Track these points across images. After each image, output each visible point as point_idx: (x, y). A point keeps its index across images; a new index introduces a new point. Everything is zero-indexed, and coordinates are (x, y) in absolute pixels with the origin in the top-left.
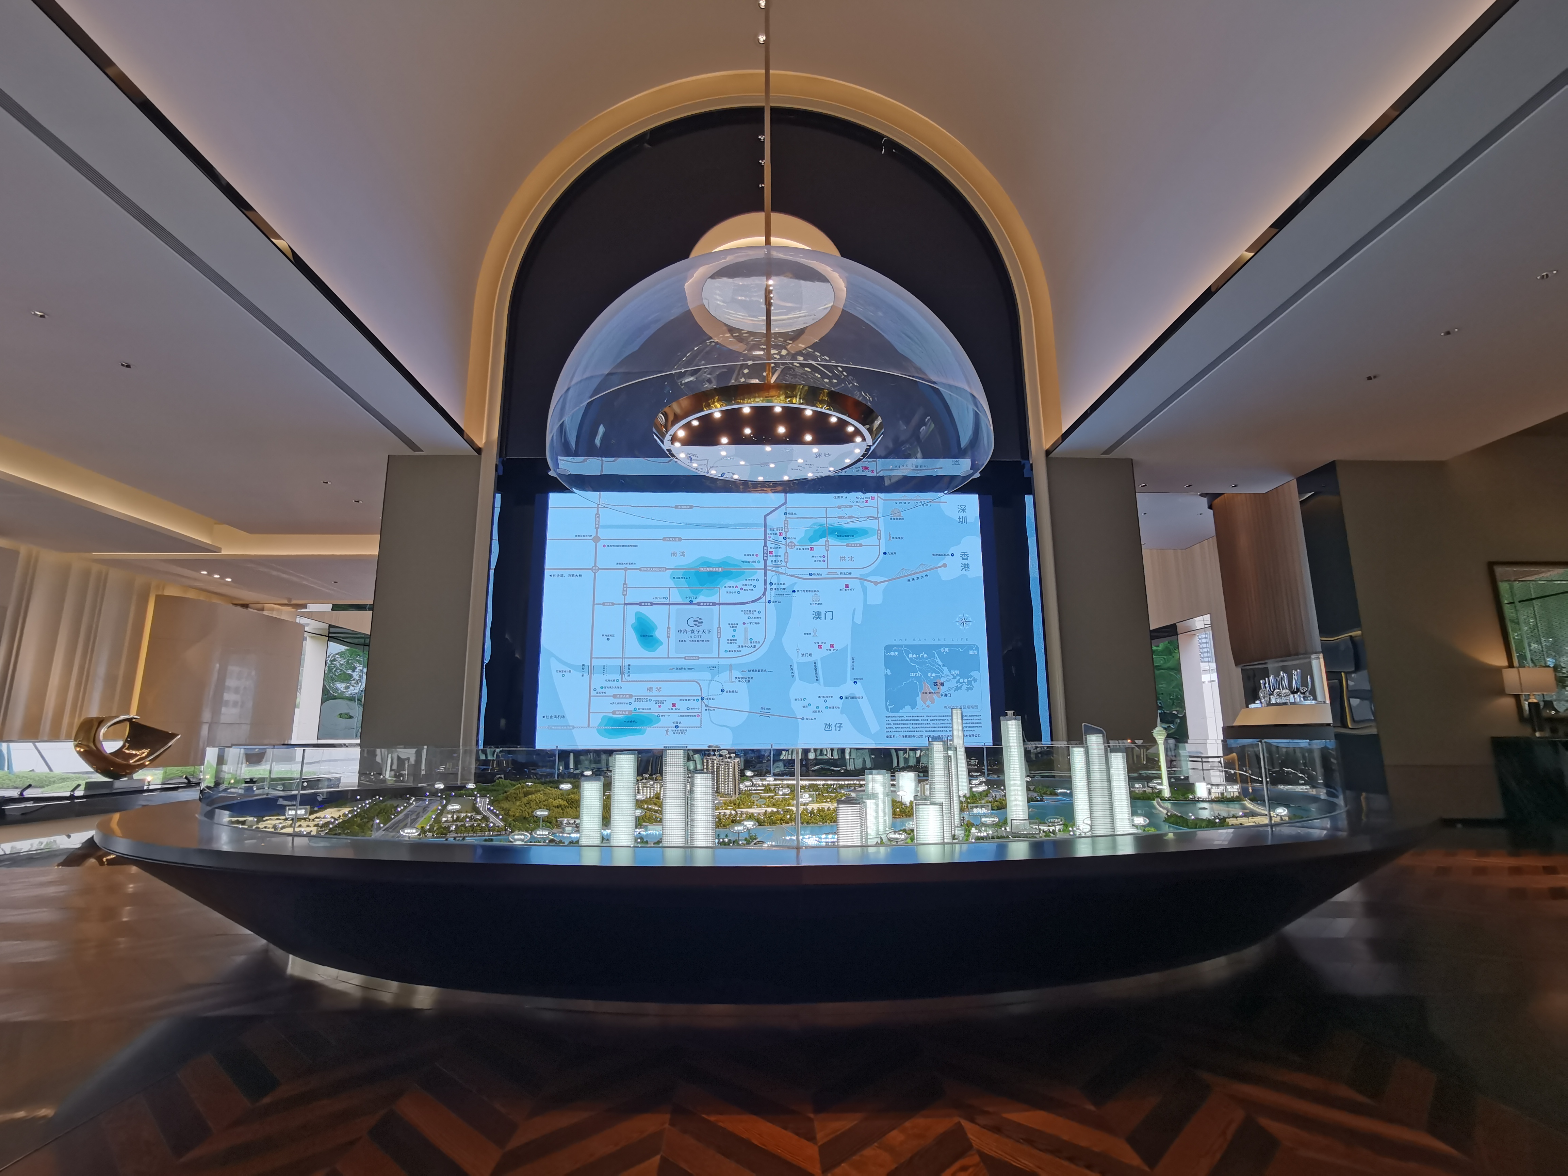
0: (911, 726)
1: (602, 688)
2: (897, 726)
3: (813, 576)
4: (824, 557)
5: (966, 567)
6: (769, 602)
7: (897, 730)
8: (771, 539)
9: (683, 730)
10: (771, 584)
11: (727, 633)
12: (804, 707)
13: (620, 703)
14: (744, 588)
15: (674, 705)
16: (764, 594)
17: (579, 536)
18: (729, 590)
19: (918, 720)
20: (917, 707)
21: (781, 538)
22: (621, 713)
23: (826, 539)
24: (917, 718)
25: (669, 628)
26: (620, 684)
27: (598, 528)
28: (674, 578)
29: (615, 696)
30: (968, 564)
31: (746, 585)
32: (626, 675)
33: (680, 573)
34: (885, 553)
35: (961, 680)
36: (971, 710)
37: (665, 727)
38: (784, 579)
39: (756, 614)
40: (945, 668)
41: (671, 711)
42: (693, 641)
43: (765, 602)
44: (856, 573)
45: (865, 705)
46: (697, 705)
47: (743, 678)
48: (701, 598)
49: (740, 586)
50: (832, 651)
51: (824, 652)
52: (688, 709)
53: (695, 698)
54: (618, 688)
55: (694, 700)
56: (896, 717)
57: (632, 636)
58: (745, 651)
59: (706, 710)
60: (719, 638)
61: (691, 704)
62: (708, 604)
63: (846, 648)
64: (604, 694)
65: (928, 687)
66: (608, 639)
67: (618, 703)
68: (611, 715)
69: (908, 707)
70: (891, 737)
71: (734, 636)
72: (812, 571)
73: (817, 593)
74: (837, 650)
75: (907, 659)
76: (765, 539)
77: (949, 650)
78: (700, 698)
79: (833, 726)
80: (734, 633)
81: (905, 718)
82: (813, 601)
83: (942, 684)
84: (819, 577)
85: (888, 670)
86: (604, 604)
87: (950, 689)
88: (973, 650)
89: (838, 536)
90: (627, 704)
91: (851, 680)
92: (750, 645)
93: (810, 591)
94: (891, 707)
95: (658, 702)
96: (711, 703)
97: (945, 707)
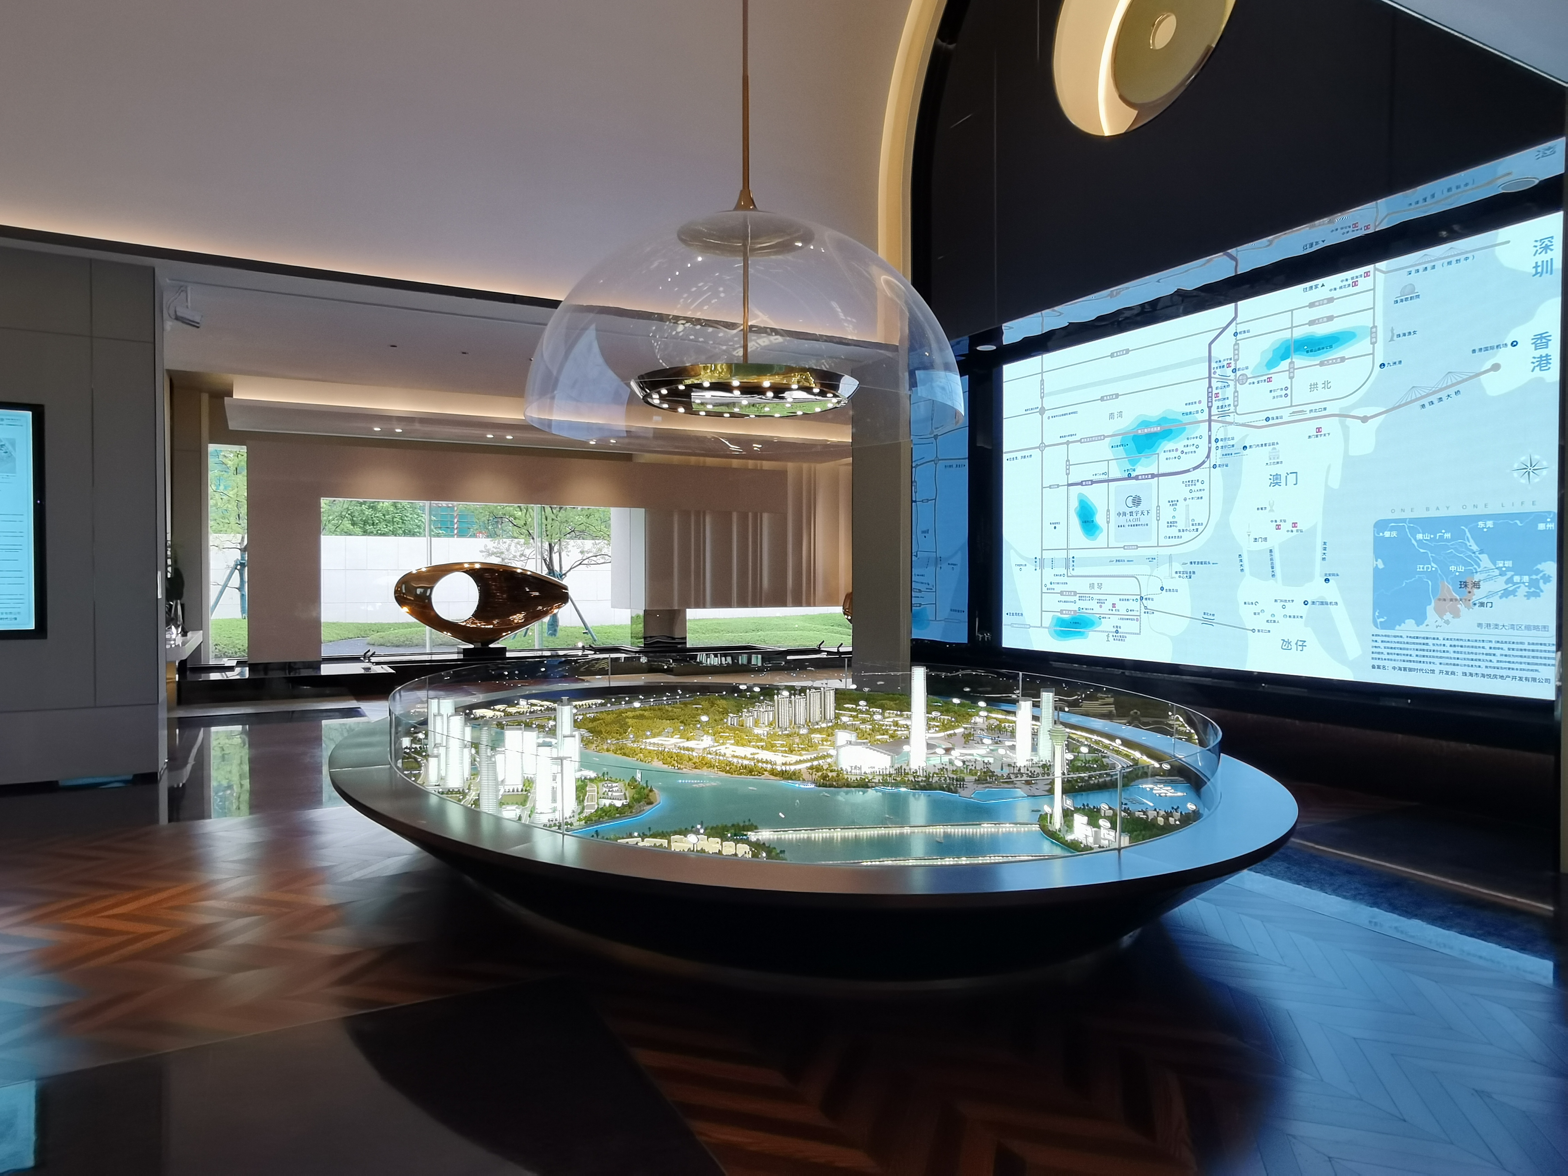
0: (1414, 653)
1: (1052, 583)
2: (1390, 651)
3: (1271, 422)
4: (1287, 388)
5: (1543, 361)
6: (1215, 466)
7: (1390, 657)
8: (1217, 376)
9: (1123, 636)
10: (1217, 441)
11: (1167, 513)
12: (1255, 614)
13: (1067, 602)
14: (1185, 450)
15: (1114, 605)
16: (1208, 456)
17: (1028, 410)
18: (1168, 455)
19: (1427, 644)
20: (1426, 623)
21: (1230, 371)
22: (1067, 612)
23: (1289, 360)
24: (1425, 641)
25: (1108, 511)
26: (1065, 579)
27: (1044, 397)
29: (1062, 593)
30: (1547, 356)
31: (1188, 446)
33: (1118, 440)
34: (1382, 365)
35: (1517, 579)
36: (1533, 632)
37: (1105, 632)
38: (1233, 431)
40: (1484, 557)
41: (1111, 612)
42: (1131, 525)
43: (1210, 468)
44: (1333, 408)
46: (1136, 606)
47: (1183, 573)
48: (1140, 470)
49: (1180, 448)
50: (1295, 533)
51: (1284, 535)
52: (1127, 611)
53: (1134, 597)
54: (1064, 583)
55: (1133, 600)
56: (1388, 636)
57: (1075, 523)
58: (1186, 536)
59: (1145, 612)
60: (1158, 520)
61: (1131, 605)
62: (1146, 477)
63: (1315, 527)
64: (1052, 591)
65: (1450, 589)
66: (1055, 528)
67: (1065, 602)
68: (1059, 614)
69: (1410, 623)
70: (1379, 667)
71: (1174, 517)
72: (1270, 414)
73: (1275, 446)
74: (1301, 531)
75: (1414, 542)
76: (1210, 378)
77: (1494, 524)
78: (1138, 597)
79: (1293, 644)
80: (1174, 513)
81: (1406, 640)
82: (1270, 459)
83: (1477, 585)
84: (1279, 421)
85: (1379, 560)
86: (1058, 486)
87: (1491, 594)
88: (1546, 522)
89: (1307, 352)
90: (1072, 602)
91: (1321, 576)
92: (1192, 528)
93: (1266, 445)
94: (1383, 620)
95: (1099, 601)
96: (1150, 604)
97: (1480, 625)
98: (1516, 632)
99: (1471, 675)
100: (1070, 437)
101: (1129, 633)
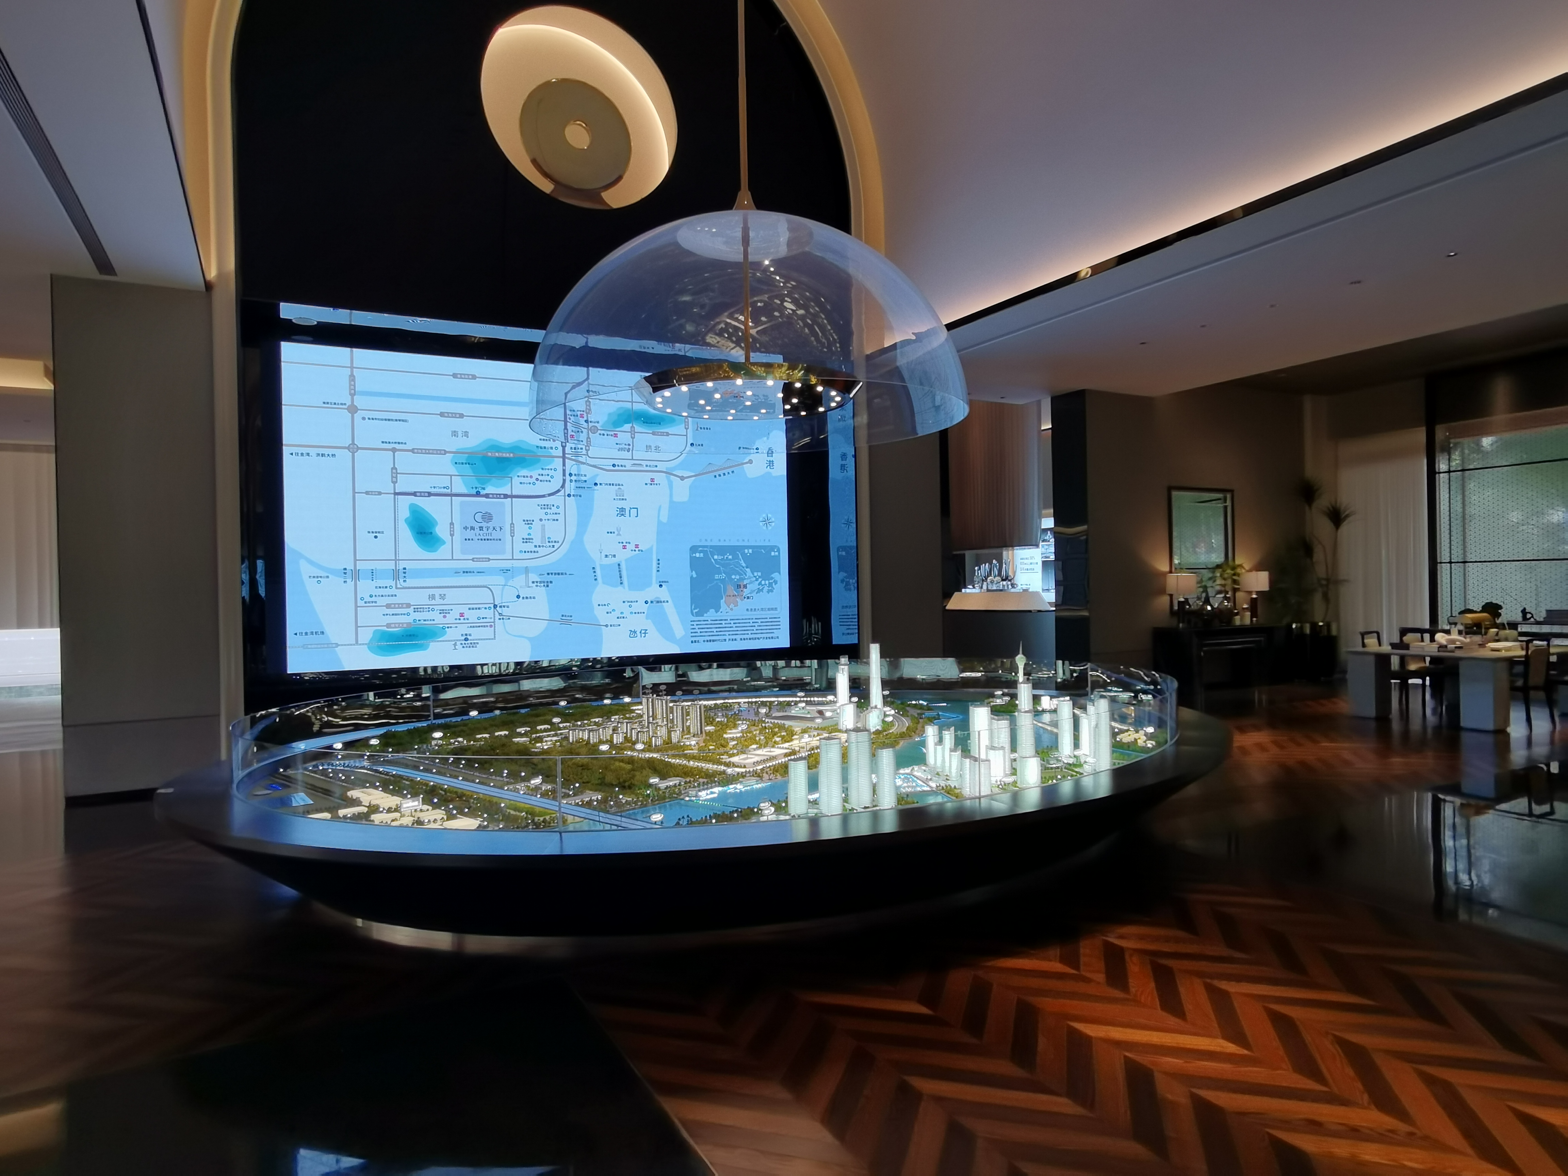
0: (715, 630)
1: (371, 596)
2: (701, 630)
3: (617, 468)
4: (629, 445)
5: (771, 464)
6: (569, 495)
7: (702, 634)
8: (570, 422)
9: (474, 643)
10: (571, 475)
11: (521, 531)
12: (607, 613)
13: (396, 615)
14: (540, 478)
15: (462, 615)
16: (563, 486)
17: (328, 403)
18: (522, 479)
19: (722, 624)
20: (721, 610)
21: (582, 421)
22: (397, 625)
23: (631, 425)
24: (721, 622)
25: (452, 524)
26: (394, 591)
27: (355, 395)
28: (456, 463)
29: (388, 606)
30: (772, 461)
31: (542, 475)
32: (401, 580)
33: (463, 458)
34: (692, 444)
35: (763, 582)
36: (772, 612)
37: (452, 641)
38: (584, 469)
39: (554, 510)
40: (748, 570)
41: (458, 621)
42: (482, 540)
43: (565, 496)
44: (661, 466)
45: (670, 609)
46: (489, 613)
47: (541, 582)
48: (490, 490)
49: (535, 476)
50: (637, 552)
51: (628, 553)
52: (478, 618)
53: (487, 606)
54: (392, 596)
55: (486, 608)
56: (700, 621)
57: (406, 534)
58: (542, 551)
59: (500, 619)
60: (512, 537)
61: (483, 613)
62: (498, 496)
63: (651, 549)
64: (374, 604)
65: (731, 590)
66: (376, 537)
67: (393, 614)
68: (385, 628)
69: (712, 611)
70: (695, 641)
71: (529, 534)
72: (616, 462)
73: (621, 487)
74: (642, 551)
75: (713, 560)
76: (566, 422)
77: (752, 551)
78: (492, 606)
79: (638, 633)
80: (530, 531)
81: (710, 622)
82: (617, 496)
83: (745, 586)
84: (623, 468)
85: (694, 572)
86: (367, 493)
87: (752, 591)
88: (775, 552)
89: (644, 423)
90: (404, 614)
91: (656, 583)
92: (548, 544)
93: (613, 485)
94: (696, 611)
95: (442, 612)
96: (505, 611)
97: (747, 610)
98: (764, 612)
99: (744, 639)
100: (397, 445)
101: (482, 639)
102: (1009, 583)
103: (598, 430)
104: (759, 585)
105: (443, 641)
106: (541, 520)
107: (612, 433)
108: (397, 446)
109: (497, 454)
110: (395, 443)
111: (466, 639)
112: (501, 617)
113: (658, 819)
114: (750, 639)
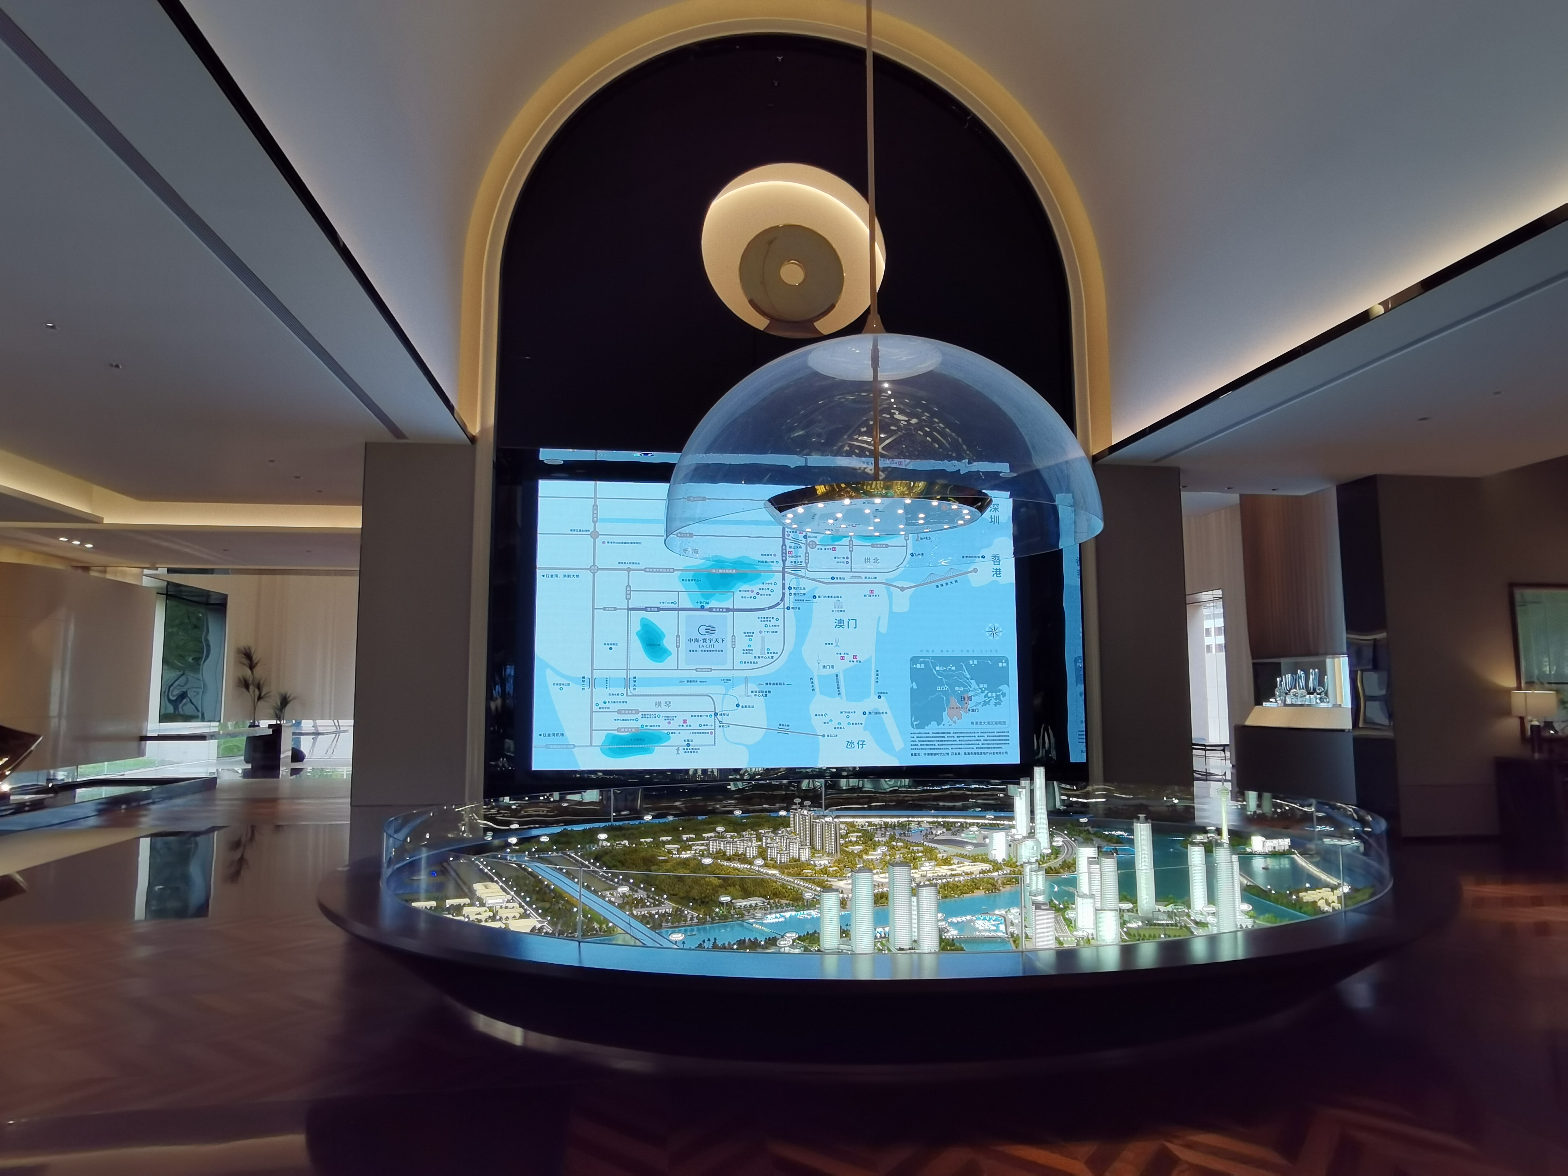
0: (936, 743)
1: (605, 702)
2: (922, 743)
3: (835, 581)
4: (847, 558)
5: (998, 572)
6: (788, 608)
7: (922, 747)
8: (790, 538)
9: (696, 749)
10: (790, 588)
11: (742, 642)
12: (825, 723)
13: (626, 720)
14: (761, 592)
16: (782, 599)
18: (744, 594)
19: (944, 737)
20: (943, 723)
21: (801, 537)
22: (626, 730)
23: (849, 539)
24: (943, 735)
25: (678, 636)
26: (625, 698)
27: (597, 522)
28: (683, 580)
29: (619, 712)
30: (999, 569)
31: (763, 589)
32: (632, 688)
33: (690, 575)
34: (912, 555)
35: (990, 695)
36: (999, 726)
37: (675, 746)
38: (803, 583)
39: (773, 622)
40: (973, 681)
41: (681, 728)
42: (705, 651)
43: (784, 608)
44: (881, 578)
45: (888, 720)
46: (710, 721)
47: (759, 692)
48: (713, 604)
49: (756, 590)
50: (855, 663)
51: (846, 664)
52: (700, 725)
53: (708, 714)
55: (707, 716)
56: (921, 733)
57: (637, 645)
58: (761, 662)
59: (720, 726)
60: (733, 648)
61: (703, 721)
62: (721, 610)
63: (869, 661)
64: (607, 710)
65: (954, 702)
66: (611, 649)
67: (623, 720)
68: (616, 732)
69: (934, 723)
70: (915, 754)
71: (749, 646)
72: (835, 575)
73: (839, 599)
74: (860, 662)
75: (934, 671)
76: (784, 538)
77: (978, 662)
78: (713, 714)
79: (855, 744)
80: (750, 643)
81: (931, 735)
82: (836, 608)
83: (970, 699)
84: (842, 581)
85: (914, 683)
86: (604, 609)
87: (978, 704)
88: (1003, 663)
90: (633, 720)
91: (875, 694)
92: (767, 655)
93: (831, 597)
94: (917, 723)
95: (667, 718)
96: (725, 719)
97: (972, 723)
98: (990, 726)
99: (969, 754)
100: (632, 565)
101: (702, 745)
102: (1319, 696)
103: (816, 545)
104: (985, 697)
105: (667, 746)
106: (761, 632)
107: (831, 547)
108: (632, 567)
109: (720, 571)
110: (630, 563)
111: (688, 745)
112: (721, 725)
113: (679, 939)
114: (975, 754)
